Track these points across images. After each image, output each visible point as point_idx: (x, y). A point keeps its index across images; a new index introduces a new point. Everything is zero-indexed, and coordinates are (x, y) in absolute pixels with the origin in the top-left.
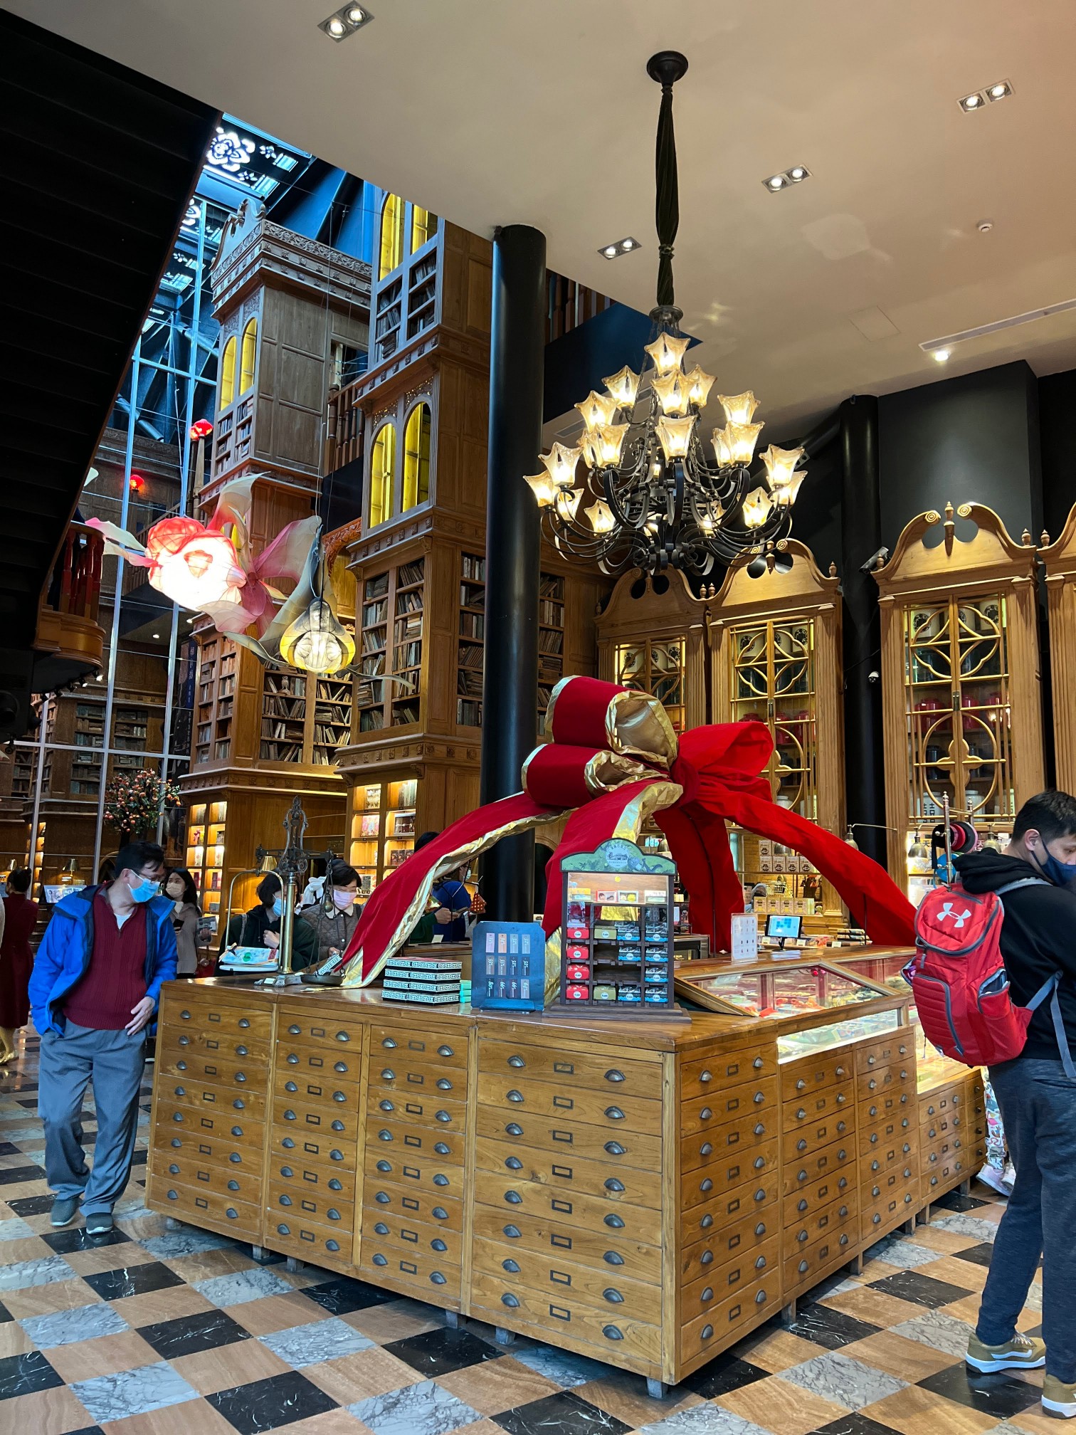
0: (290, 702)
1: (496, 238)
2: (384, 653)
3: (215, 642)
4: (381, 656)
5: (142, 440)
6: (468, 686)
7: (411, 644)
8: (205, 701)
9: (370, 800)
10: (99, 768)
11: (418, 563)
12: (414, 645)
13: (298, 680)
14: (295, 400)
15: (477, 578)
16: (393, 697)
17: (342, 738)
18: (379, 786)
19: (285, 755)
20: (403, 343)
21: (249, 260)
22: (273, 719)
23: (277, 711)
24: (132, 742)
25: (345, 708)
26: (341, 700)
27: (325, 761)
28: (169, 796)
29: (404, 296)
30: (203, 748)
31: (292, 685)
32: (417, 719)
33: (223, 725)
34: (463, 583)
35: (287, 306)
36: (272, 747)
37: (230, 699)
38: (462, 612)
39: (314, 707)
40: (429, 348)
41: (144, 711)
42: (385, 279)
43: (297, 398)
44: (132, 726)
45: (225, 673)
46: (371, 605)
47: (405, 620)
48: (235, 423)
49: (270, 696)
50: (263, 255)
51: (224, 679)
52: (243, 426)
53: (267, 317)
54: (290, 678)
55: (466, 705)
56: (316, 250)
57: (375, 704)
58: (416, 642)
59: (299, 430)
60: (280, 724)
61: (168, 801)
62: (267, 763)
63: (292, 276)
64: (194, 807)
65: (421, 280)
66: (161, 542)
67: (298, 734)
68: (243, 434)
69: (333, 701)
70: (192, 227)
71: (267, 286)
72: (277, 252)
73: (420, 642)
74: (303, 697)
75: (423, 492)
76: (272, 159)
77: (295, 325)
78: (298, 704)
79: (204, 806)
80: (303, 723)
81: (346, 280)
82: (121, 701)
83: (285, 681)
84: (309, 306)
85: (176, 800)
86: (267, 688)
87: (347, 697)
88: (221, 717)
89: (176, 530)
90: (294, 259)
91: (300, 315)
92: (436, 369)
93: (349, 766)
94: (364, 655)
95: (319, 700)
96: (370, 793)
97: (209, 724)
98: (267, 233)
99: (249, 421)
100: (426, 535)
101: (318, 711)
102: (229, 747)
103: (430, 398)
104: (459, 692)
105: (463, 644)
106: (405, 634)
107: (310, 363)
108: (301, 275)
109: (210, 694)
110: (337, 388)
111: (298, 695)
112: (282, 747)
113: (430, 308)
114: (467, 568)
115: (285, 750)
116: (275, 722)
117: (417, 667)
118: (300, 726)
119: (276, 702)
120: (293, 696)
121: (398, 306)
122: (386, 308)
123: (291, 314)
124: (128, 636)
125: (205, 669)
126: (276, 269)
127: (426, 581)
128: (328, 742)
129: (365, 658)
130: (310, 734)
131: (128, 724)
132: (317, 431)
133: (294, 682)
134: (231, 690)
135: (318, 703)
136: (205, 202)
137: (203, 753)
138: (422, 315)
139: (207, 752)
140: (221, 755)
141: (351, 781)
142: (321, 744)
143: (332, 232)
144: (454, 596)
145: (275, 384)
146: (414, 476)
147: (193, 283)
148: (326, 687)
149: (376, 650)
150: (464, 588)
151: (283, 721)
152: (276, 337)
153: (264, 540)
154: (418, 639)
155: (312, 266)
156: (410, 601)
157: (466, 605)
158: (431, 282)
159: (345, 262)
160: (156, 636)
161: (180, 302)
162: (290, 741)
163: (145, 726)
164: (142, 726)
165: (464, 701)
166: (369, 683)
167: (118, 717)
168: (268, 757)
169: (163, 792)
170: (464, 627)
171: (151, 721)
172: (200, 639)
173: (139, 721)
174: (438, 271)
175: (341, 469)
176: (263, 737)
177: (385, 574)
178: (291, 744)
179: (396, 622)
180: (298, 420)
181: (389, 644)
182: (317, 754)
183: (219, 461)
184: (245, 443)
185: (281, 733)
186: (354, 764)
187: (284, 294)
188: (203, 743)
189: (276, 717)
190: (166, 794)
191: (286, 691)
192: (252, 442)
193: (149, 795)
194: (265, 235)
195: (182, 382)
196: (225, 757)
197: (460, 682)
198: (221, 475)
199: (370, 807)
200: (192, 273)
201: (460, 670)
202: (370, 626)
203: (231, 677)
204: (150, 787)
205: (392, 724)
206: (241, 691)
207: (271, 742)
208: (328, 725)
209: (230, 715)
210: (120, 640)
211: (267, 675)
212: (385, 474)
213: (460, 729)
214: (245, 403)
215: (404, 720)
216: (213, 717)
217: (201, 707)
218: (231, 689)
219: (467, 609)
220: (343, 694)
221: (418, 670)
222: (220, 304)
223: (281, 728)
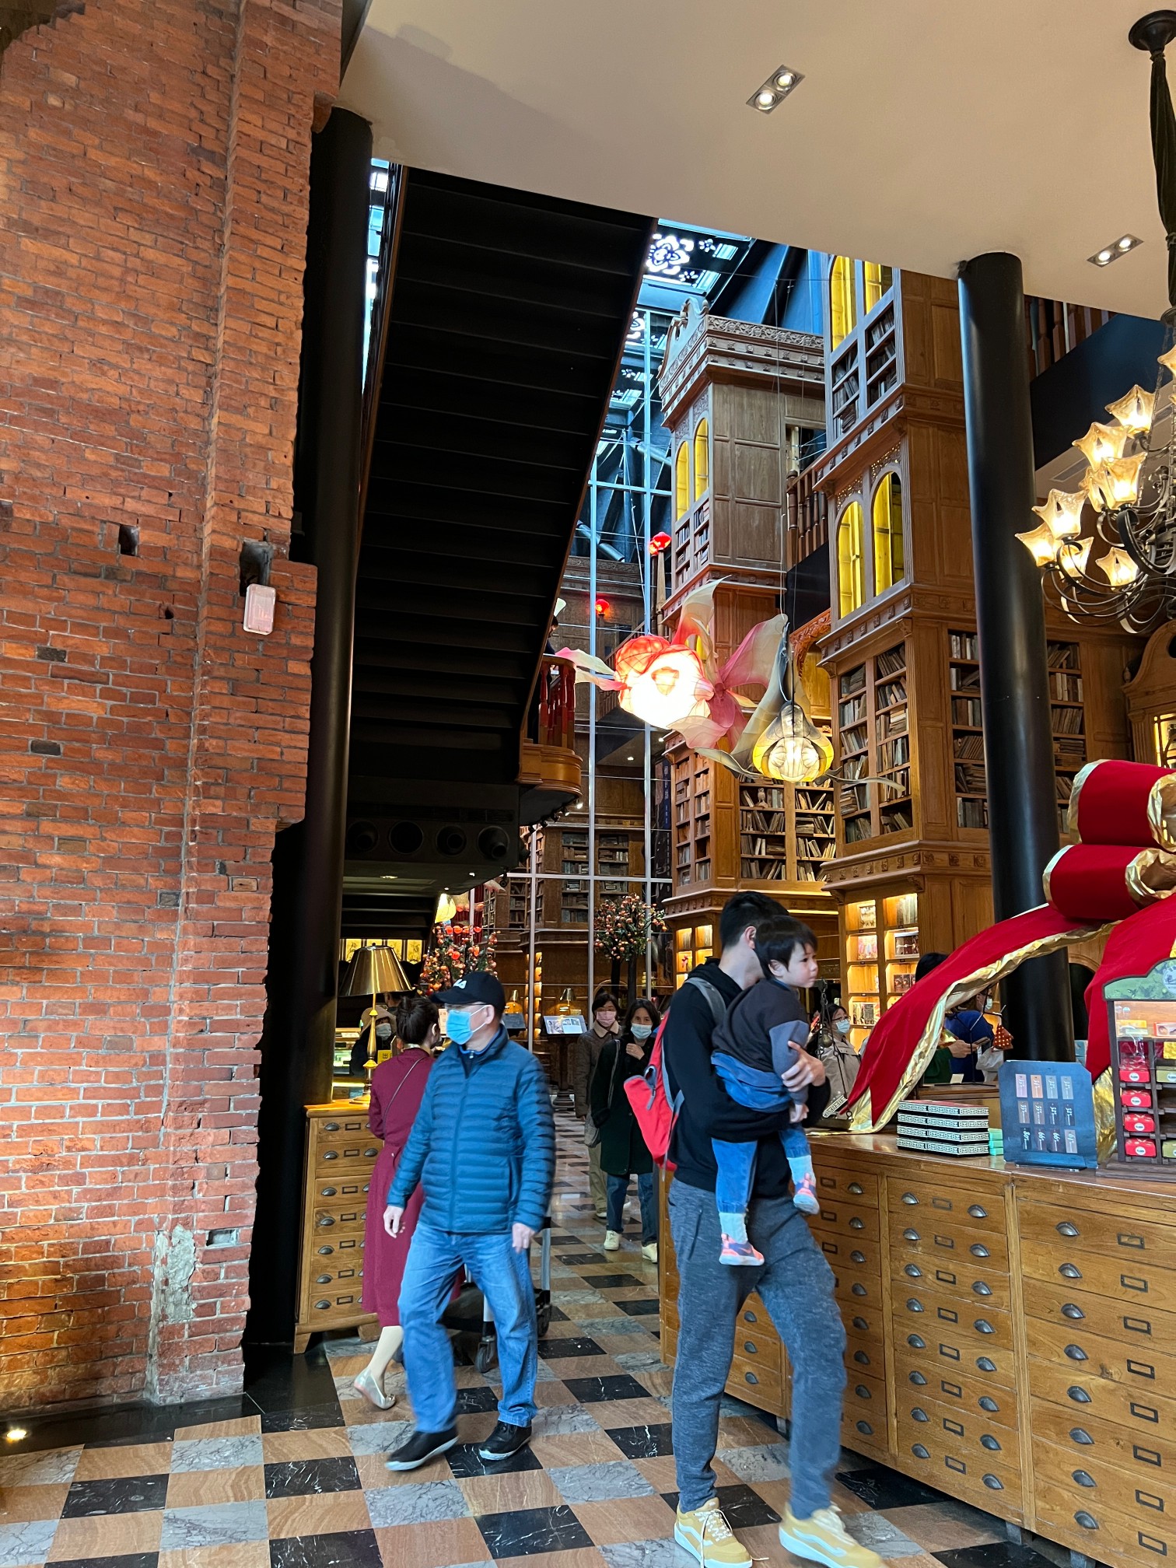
0: (768, 815)
1: (960, 275)
2: (866, 753)
3: (687, 759)
4: (863, 757)
5: (604, 563)
6: (968, 782)
7: (896, 741)
8: (682, 821)
9: (864, 918)
10: (586, 895)
11: (898, 649)
12: (899, 741)
13: (775, 792)
14: (752, 496)
15: (969, 657)
16: (880, 802)
17: (827, 851)
18: (873, 902)
19: (768, 873)
20: (863, 412)
21: (695, 360)
22: (752, 835)
23: (756, 827)
24: (615, 867)
25: (828, 818)
26: (823, 809)
27: (811, 877)
28: (655, 921)
29: (860, 363)
30: (683, 870)
31: (769, 797)
32: (911, 824)
33: (702, 845)
34: (953, 665)
35: (737, 399)
36: (753, 865)
37: (706, 817)
38: (954, 698)
39: (794, 819)
40: (893, 412)
41: (624, 835)
42: (839, 349)
43: (753, 494)
44: (614, 851)
45: (699, 791)
46: (848, 702)
47: (887, 714)
48: (692, 530)
49: (747, 811)
50: (709, 352)
51: (699, 797)
52: (700, 533)
53: (717, 415)
54: (766, 789)
55: (968, 804)
56: (763, 333)
57: (860, 812)
58: (903, 738)
59: (758, 527)
60: (759, 840)
61: (654, 926)
62: (749, 882)
63: (740, 366)
64: (680, 932)
65: (878, 340)
66: (628, 663)
67: (779, 849)
68: (700, 542)
69: (814, 810)
70: (638, 341)
71: (715, 383)
72: (723, 345)
73: (906, 737)
74: (782, 809)
75: (898, 569)
76: (712, 252)
77: (747, 417)
78: (777, 817)
79: (689, 931)
80: (784, 837)
81: (796, 358)
82: (602, 827)
83: (761, 794)
84: (759, 394)
85: (661, 926)
86: (743, 802)
87: (829, 804)
88: (699, 836)
89: (642, 650)
90: (741, 348)
91: (750, 405)
92: (902, 433)
93: (837, 881)
94: (844, 757)
95: (799, 811)
96: (863, 911)
97: (688, 845)
98: (712, 328)
99: (706, 526)
100: (904, 617)
101: (798, 823)
102: (710, 867)
103: (899, 466)
104: (958, 790)
105: (958, 734)
106: (888, 730)
107: (765, 453)
108: (749, 363)
109: (686, 814)
110: (795, 474)
111: (775, 807)
112: (763, 864)
113: (892, 368)
114: (956, 648)
115: (767, 867)
116: (754, 838)
117: (906, 765)
118: (781, 841)
119: (753, 816)
120: (770, 809)
121: (856, 374)
122: (842, 378)
123: (741, 406)
124: (604, 761)
125: (680, 787)
126: (723, 363)
127: (909, 669)
128: (812, 855)
129: (845, 761)
130: (792, 849)
131: (611, 850)
132: (777, 524)
133: (771, 794)
134: (707, 808)
135: (798, 815)
136: (648, 312)
137: (684, 874)
138: (882, 378)
139: (688, 873)
140: (702, 876)
141: (841, 898)
142: (805, 858)
143: (777, 313)
144: (942, 681)
145: (730, 482)
146: (886, 554)
147: (642, 396)
148: (805, 796)
149: (857, 751)
150: (954, 671)
151: (762, 837)
152: (728, 434)
153: (729, 648)
154: (904, 734)
155: (760, 352)
156: (892, 692)
157: (959, 689)
158: (891, 340)
159: (794, 340)
160: (631, 759)
161: (631, 417)
162: (771, 857)
163: (626, 850)
164: (624, 851)
165: (964, 800)
166: (852, 788)
167: (600, 843)
168: (750, 876)
169: (649, 918)
170: (958, 714)
171: (631, 845)
172: (672, 757)
173: (621, 846)
174: (897, 327)
175: (805, 560)
176: (744, 855)
177: (861, 666)
178: (772, 861)
179: (877, 717)
180: (757, 516)
181: (871, 743)
182: (802, 869)
183: (679, 573)
184: (703, 549)
185: (762, 849)
186: (842, 879)
187: (732, 387)
188: (684, 864)
189: (754, 832)
190: (652, 919)
191: (763, 804)
192: (711, 547)
193: (636, 921)
194: (709, 331)
195: (638, 497)
196: (706, 878)
197: (957, 778)
198: (682, 586)
199: (865, 927)
200: (640, 386)
201: (956, 764)
202: (848, 725)
203: (706, 794)
204: (636, 912)
205: (882, 832)
206: (717, 808)
207: (752, 860)
208: (810, 838)
209: (708, 833)
210: (597, 766)
211: (742, 789)
212: (853, 558)
213: (962, 832)
214: (701, 508)
215: (895, 827)
216: (691, 837)
217: (679, 827)
218: (706, 806)
219: (959, 694)
220: (824, 802)
221: (906, 769)
222: (670, 411)
223: (761, 844)
